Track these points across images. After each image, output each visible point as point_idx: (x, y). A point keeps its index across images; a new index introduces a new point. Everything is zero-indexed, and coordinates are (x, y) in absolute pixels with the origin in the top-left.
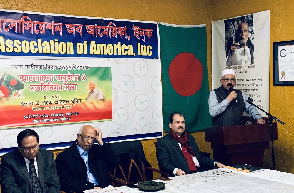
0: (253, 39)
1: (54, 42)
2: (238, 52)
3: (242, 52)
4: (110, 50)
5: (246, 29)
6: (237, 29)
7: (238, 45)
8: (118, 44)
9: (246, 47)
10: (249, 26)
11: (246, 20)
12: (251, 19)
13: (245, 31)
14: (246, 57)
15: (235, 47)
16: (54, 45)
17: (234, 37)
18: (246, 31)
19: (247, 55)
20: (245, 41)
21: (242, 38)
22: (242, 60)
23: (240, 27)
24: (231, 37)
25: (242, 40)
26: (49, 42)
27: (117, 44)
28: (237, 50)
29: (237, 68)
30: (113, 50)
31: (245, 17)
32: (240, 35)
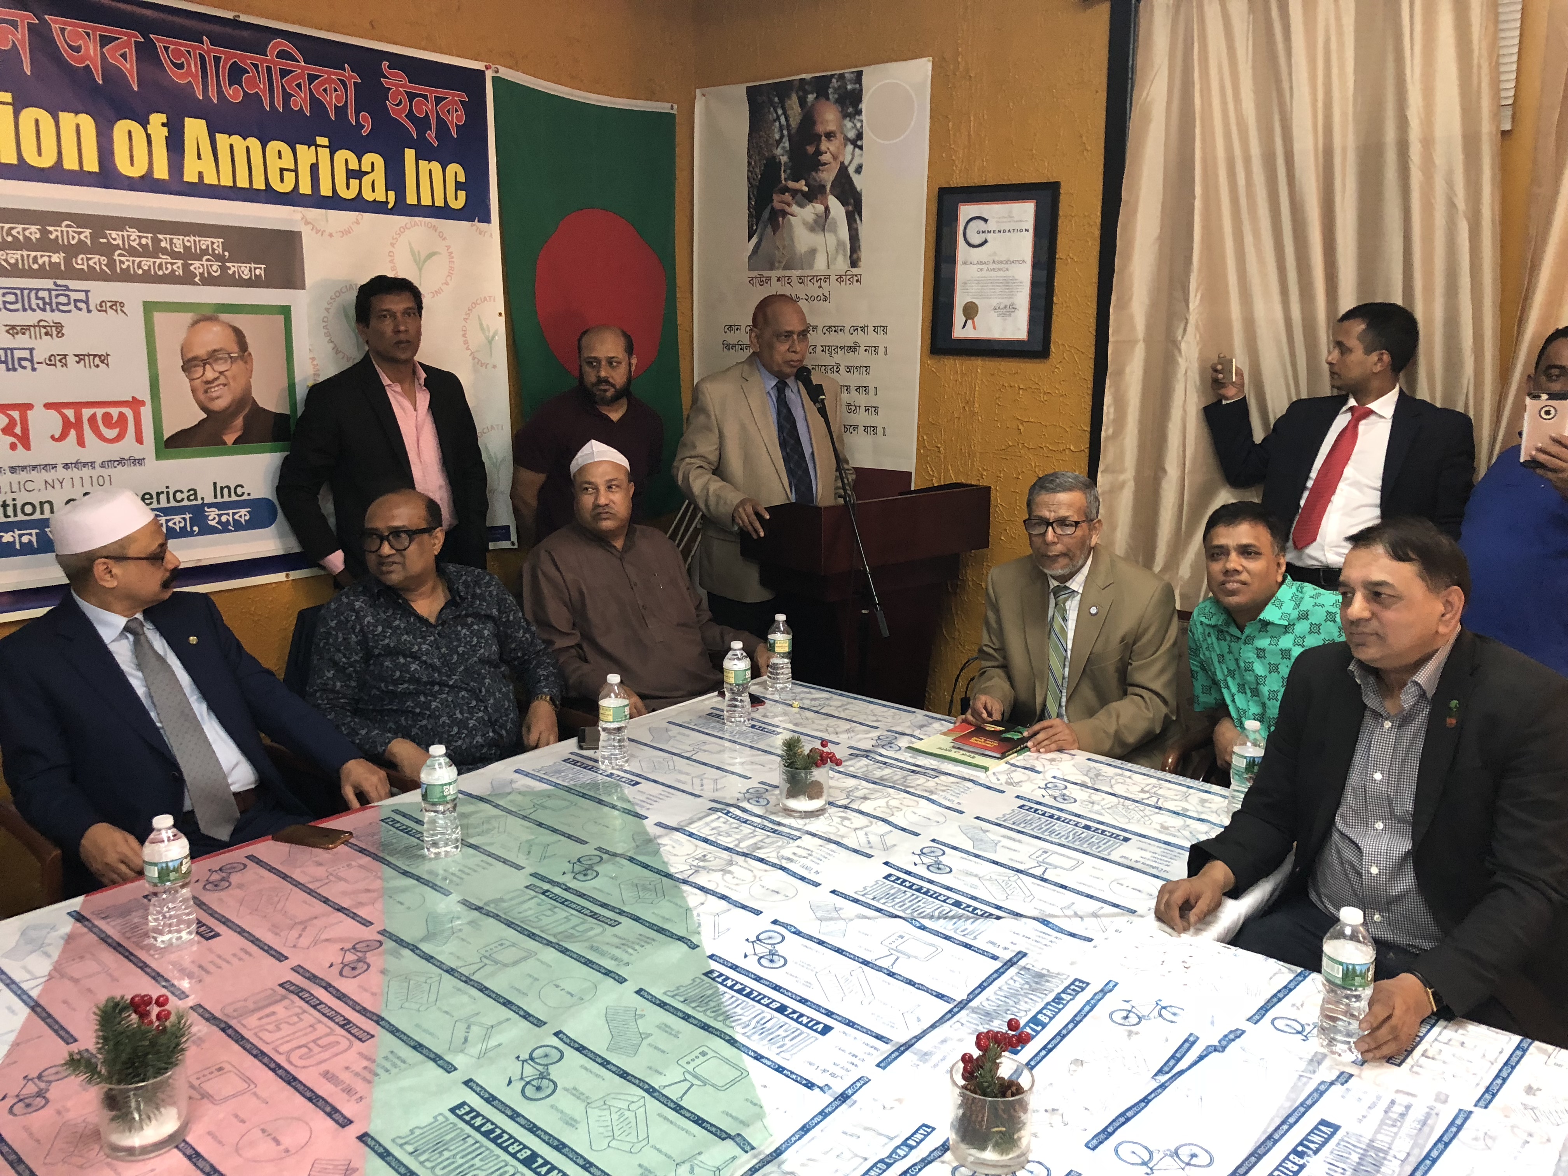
0: (859, 170)
2: (801, 216)
3: (815, 221)
4: (281, 170)
5: (831, 127)
6: (794, 123)
7: (801, 191)
8: (317, 146)
9: (834, 203)
10: (845, 115)
11: (835, 89)
12: (853, 90)
13: (829, 135)
14: (831, 239)
15: (788, 197)
17: (784, 159)
18: (835, 136)
19: (834, 231)
20: (828, 176)
21: (815, 163)
22: (813, 252)
23: (809, 119)
24: (774, 157)
25: (817, 170)
27: (312, 143)
28: (795, 208)
29: (794, 280)
30: (296, 171)
31: (834, 80)
32: (811, 149)
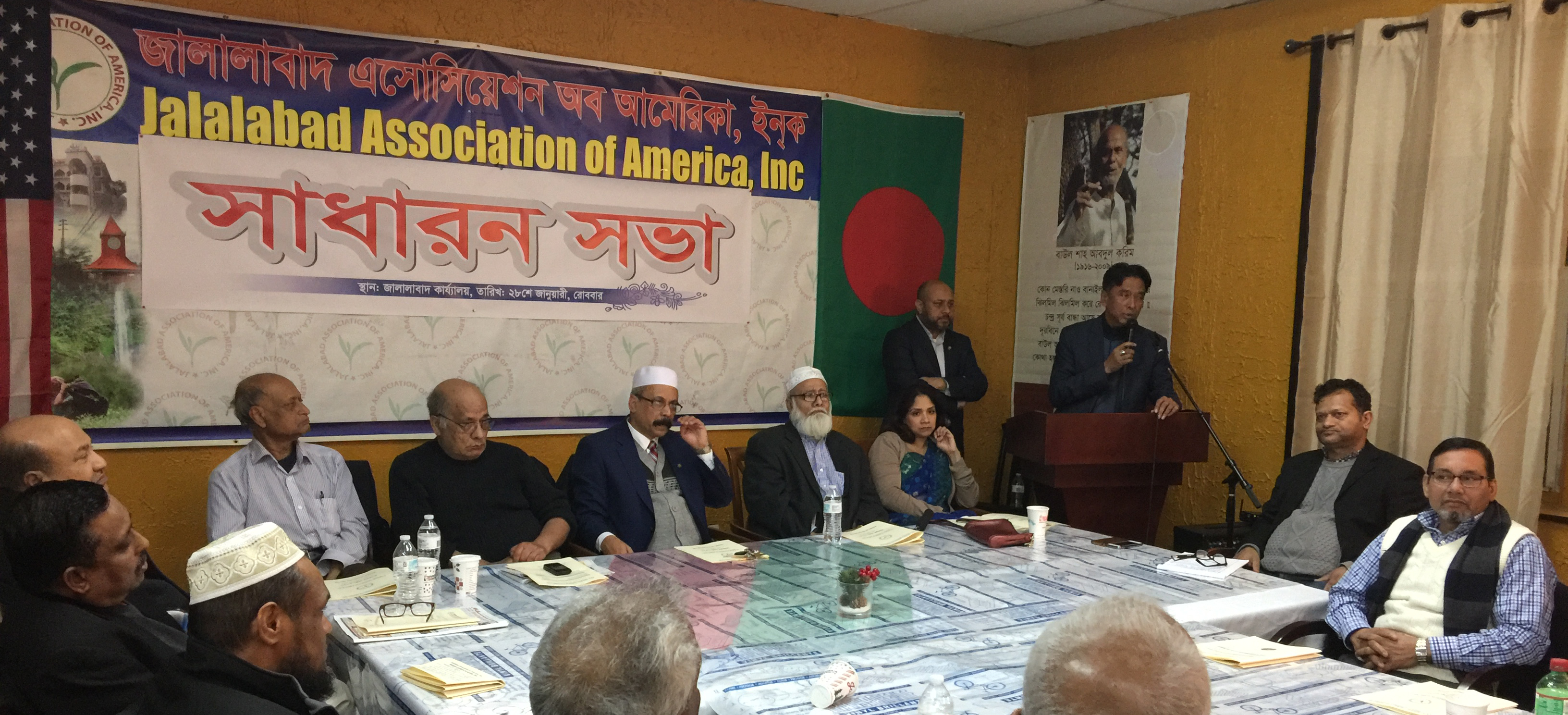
0: (1135, 174)
1: (522, 131)
2: (1095, 207)
3: (1105, 211)
4: (682, 168)
5: (1119, 144)
7: (1096, 189)
8: (705, 152)
9: (1118, 198)
10: (1129, 135)
11: (1125, 117)
12: (1137, 118)
13: (1118, 150)
14: (1114, 224)
15: (1087, 194)
16: (522, 141)
17: (1086, 167)
18: (1121, 150)
19: (1117, 218)
20: (1115, 179)
21: (1107, 170)
22: (1102, 234)
23: (1105, 138)
25: (1108, 175)
26: (508, 131)
27: (701, 149)
28: (1091, 202)
30: (690, 168)
31: (1122, 111)
32: (1105, 160)
